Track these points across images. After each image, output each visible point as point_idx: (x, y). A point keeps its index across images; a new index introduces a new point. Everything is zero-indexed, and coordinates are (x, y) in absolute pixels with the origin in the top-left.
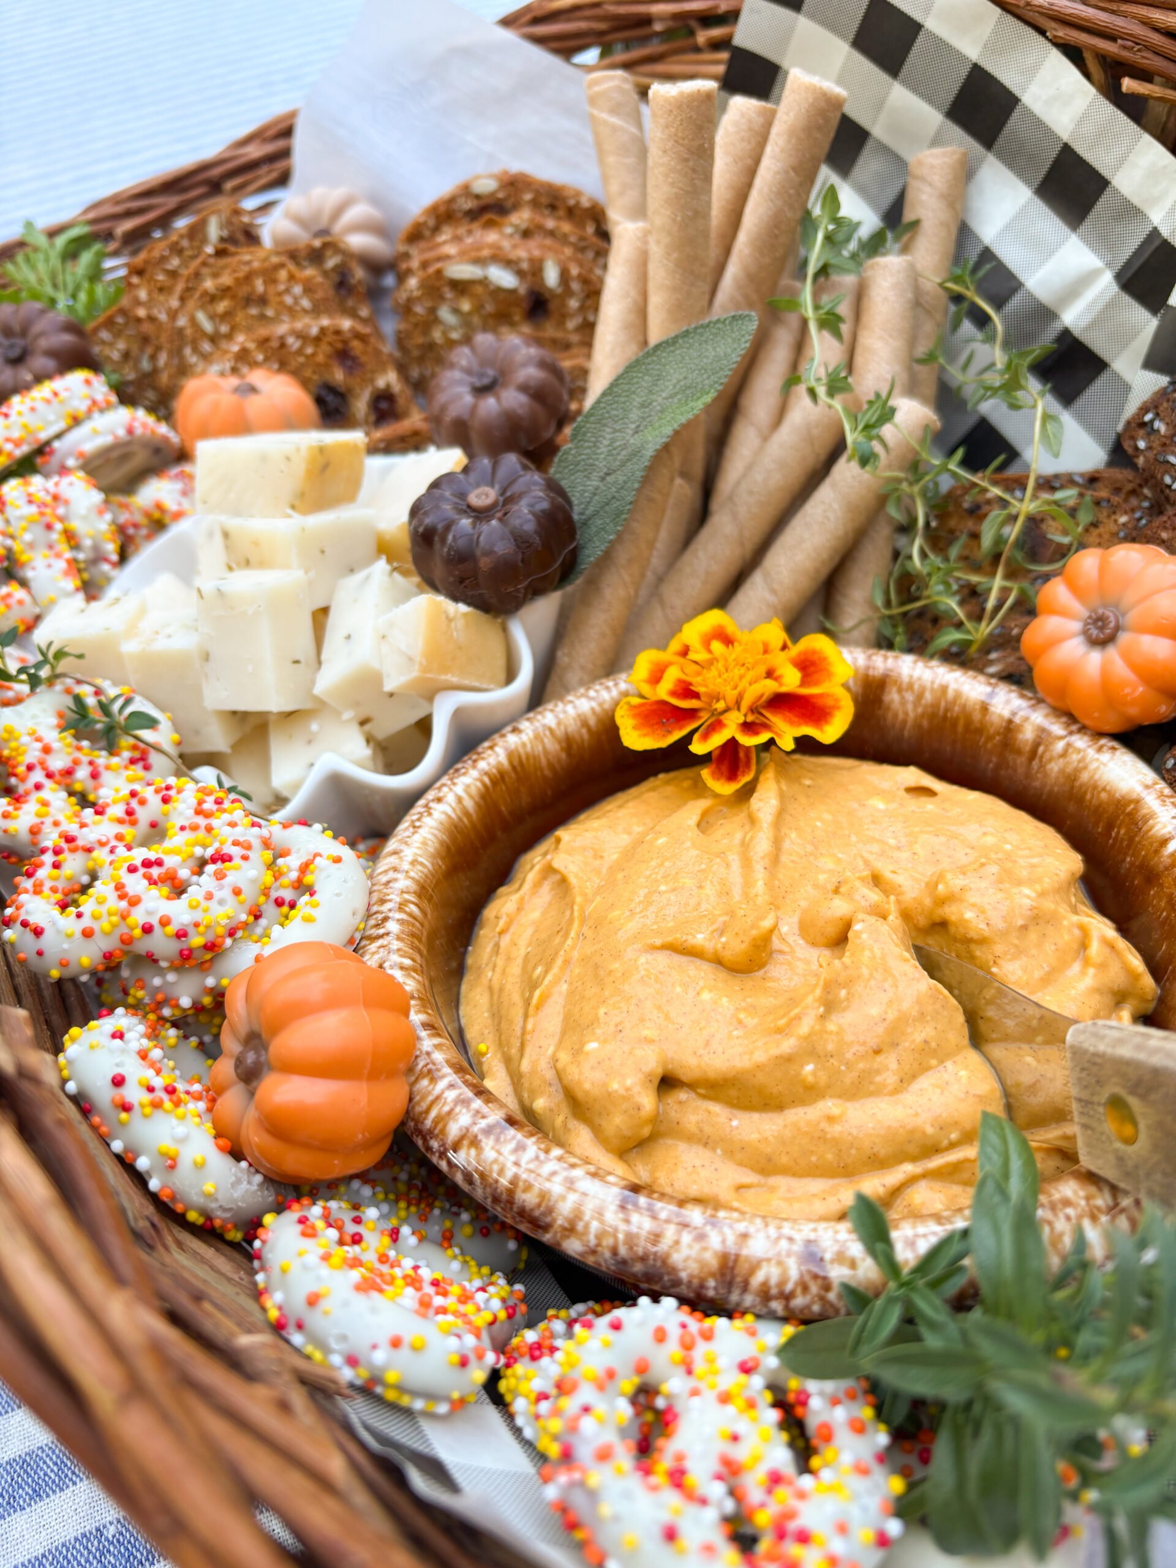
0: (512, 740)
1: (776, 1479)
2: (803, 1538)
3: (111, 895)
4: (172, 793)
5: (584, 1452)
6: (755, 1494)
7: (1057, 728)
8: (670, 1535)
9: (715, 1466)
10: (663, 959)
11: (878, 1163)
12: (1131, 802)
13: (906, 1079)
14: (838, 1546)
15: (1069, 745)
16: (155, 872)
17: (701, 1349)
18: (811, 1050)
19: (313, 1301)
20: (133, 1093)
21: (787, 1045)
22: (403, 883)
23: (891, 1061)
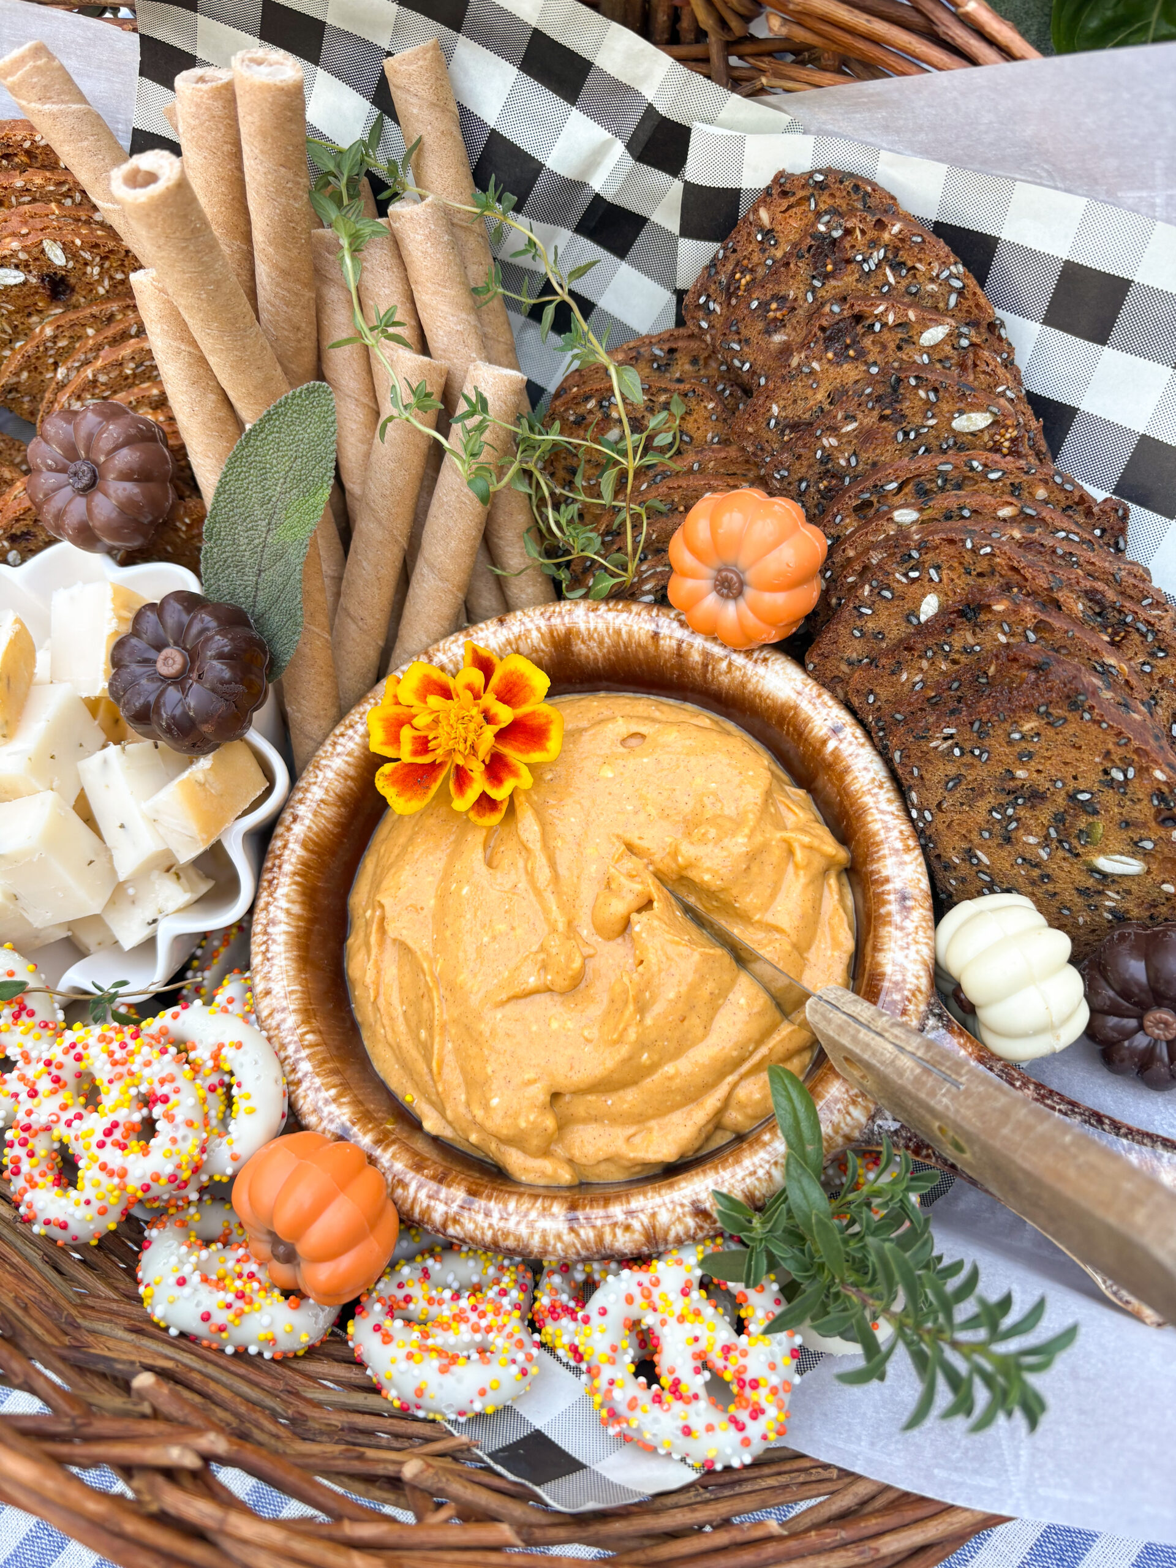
0: (298, 829)
1: (727, 1350)
2: (755, 1384)
3: (102, 1176)
4: (79, 1049)
5: (622, 1409)
6: (719, 1363)
7: (717, 650)
8: (687, 1431)
9: (693, 1364)
10: (511, 1009)
11: (708, 1087)
12: (791, 708)
13: (707, 1028)
14: (775, 1380)
15: (730, 664)
16: (117, 1134)
17: (656, 1293)
18: (641, 1045)
19: (420, 1393)
20: (221, 1317)
21: (624, 1051)
22: (292, 1020)
23: (694, 1021)
